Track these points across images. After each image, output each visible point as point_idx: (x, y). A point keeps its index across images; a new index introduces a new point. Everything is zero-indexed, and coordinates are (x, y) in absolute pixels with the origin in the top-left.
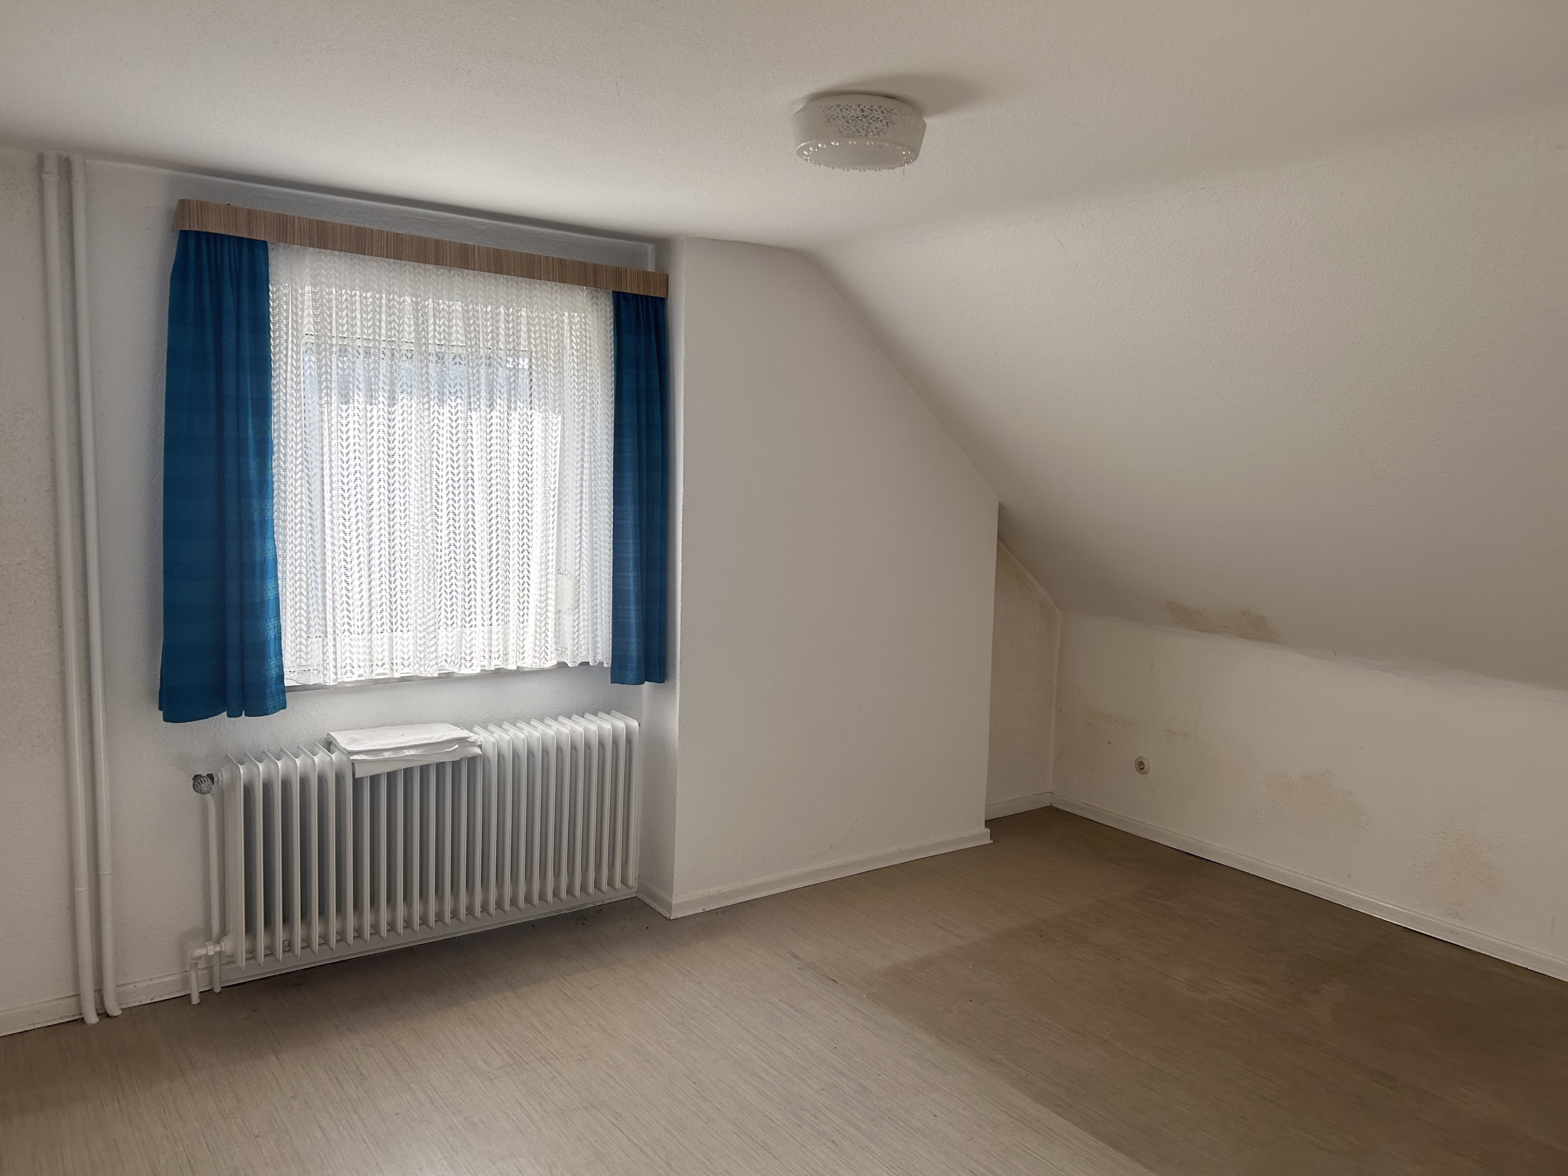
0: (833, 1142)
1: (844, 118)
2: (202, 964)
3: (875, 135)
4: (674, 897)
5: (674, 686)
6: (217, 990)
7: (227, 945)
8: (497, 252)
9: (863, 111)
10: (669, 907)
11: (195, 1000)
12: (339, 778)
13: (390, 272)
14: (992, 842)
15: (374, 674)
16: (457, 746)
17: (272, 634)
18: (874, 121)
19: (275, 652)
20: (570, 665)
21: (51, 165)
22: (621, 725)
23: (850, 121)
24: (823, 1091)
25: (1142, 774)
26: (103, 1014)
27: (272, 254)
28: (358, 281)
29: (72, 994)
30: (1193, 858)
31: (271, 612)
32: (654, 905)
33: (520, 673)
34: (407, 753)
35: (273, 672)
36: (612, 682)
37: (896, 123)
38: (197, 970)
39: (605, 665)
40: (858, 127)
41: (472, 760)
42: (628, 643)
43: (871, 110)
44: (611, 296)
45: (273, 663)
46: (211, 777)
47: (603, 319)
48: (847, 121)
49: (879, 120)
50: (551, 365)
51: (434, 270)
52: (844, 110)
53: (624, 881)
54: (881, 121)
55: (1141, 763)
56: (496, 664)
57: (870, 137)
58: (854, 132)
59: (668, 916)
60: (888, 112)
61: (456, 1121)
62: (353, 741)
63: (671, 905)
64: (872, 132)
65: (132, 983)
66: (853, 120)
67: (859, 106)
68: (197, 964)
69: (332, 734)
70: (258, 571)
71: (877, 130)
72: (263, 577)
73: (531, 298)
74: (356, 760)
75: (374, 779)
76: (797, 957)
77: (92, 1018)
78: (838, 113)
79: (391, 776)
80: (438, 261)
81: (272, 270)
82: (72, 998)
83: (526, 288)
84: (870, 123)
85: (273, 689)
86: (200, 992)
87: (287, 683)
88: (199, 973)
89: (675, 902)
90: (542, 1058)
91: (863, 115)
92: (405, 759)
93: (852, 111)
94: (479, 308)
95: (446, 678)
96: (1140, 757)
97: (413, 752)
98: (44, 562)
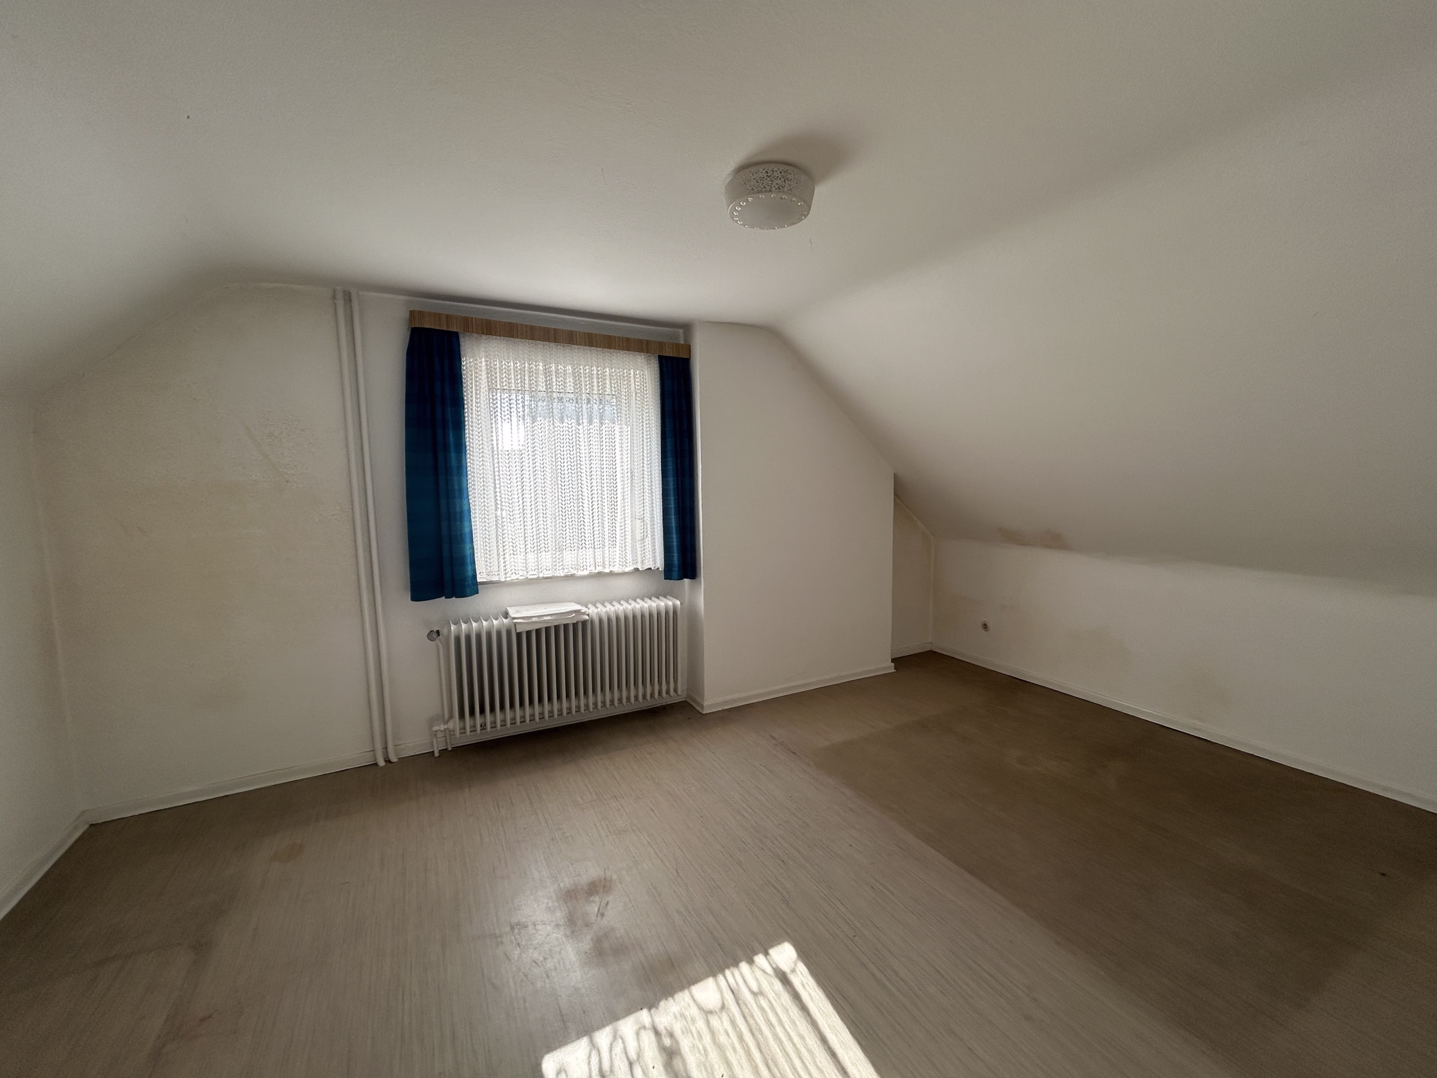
0: (783, 861)
1: (754, 179)
2: (440, 735)
3: (776, 189)
4: (705, 701)
5: (701, 580)
6: (450, 749)
7: (451, 725)
8: (590, 335)
9: (767, 172)
10: (702, 707)
11: (437, 754)
12: (509, 632)
13: (529, 348)
14: (895, 671)
15: (528, 575)
16: (574, 615)
17: (468, 552)
18: (775, 179)
19: (470, 562)
20: (640, 569)
21: (340, 295)
22: (670, 603)
23: (759, 181)
24: (780, 826)
25: (986, 631)
26: (388, 761)
27: (462, 340)
28: (511, 354)
29: (371, 750)
30: (1017, 681)
31: (468, 540)
32: (695, 705)
33: (612, 574)
34: (546, 618)
35: (470, 573)
36: (665, 579)
37: (791, 180)
38: (437, 738)
39: (660, 569)
40: (764, 184)
41: (584, 623)
42: (673, 556)
43: (773, 171)
44: (657, 358)
45: (469, 568)
46: (438, 632)
47: (653, 371)
48: (757, 182)
49: (778, 178)
50: (623, 399)
51: (555, 346)
52: (755, 174)
53: (675, 690)
54: (780, 179)
55: (985, 625)
56: (599, 569)
57: (773, 190)
58: (762, 189)
59: (701, 712)
60: (784, 172)
61: (557, 836)
62: (518, 612)
63: (703, 705)
64: (775, 187)
65: (404, 744)
66: (761, 180)
67: (764, 169)
68: (436, 734)
69: (508, 608)
70: (458, 517)
71: (777, 185)
72: (461, 520)
73: (611, 361)
74: (516, 622)
75: (529, 633)
76: (774, 738)
77: (382, 763)
78: (750, 177)
79: (538, 631)
80: (555, 340)
81: (462, 348)
82: (370, 753)
83: (608, 356)
84: (772, 181)
85: (470, 583)
86: (440, 750)
87: (479, 580)
88: (438, 740)
89: (705, 704)
90: (615, 797)
91: (767, 176)
92: (545, 621)
93: (760, 174)
94: (581, 367)
95: (570, 577)
96: (985, 621)
97: (549, 618)
98: (346, 514)
